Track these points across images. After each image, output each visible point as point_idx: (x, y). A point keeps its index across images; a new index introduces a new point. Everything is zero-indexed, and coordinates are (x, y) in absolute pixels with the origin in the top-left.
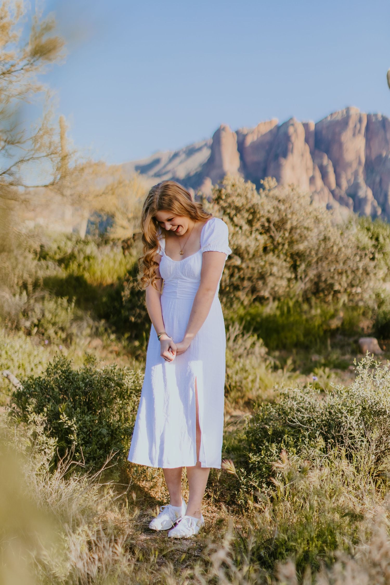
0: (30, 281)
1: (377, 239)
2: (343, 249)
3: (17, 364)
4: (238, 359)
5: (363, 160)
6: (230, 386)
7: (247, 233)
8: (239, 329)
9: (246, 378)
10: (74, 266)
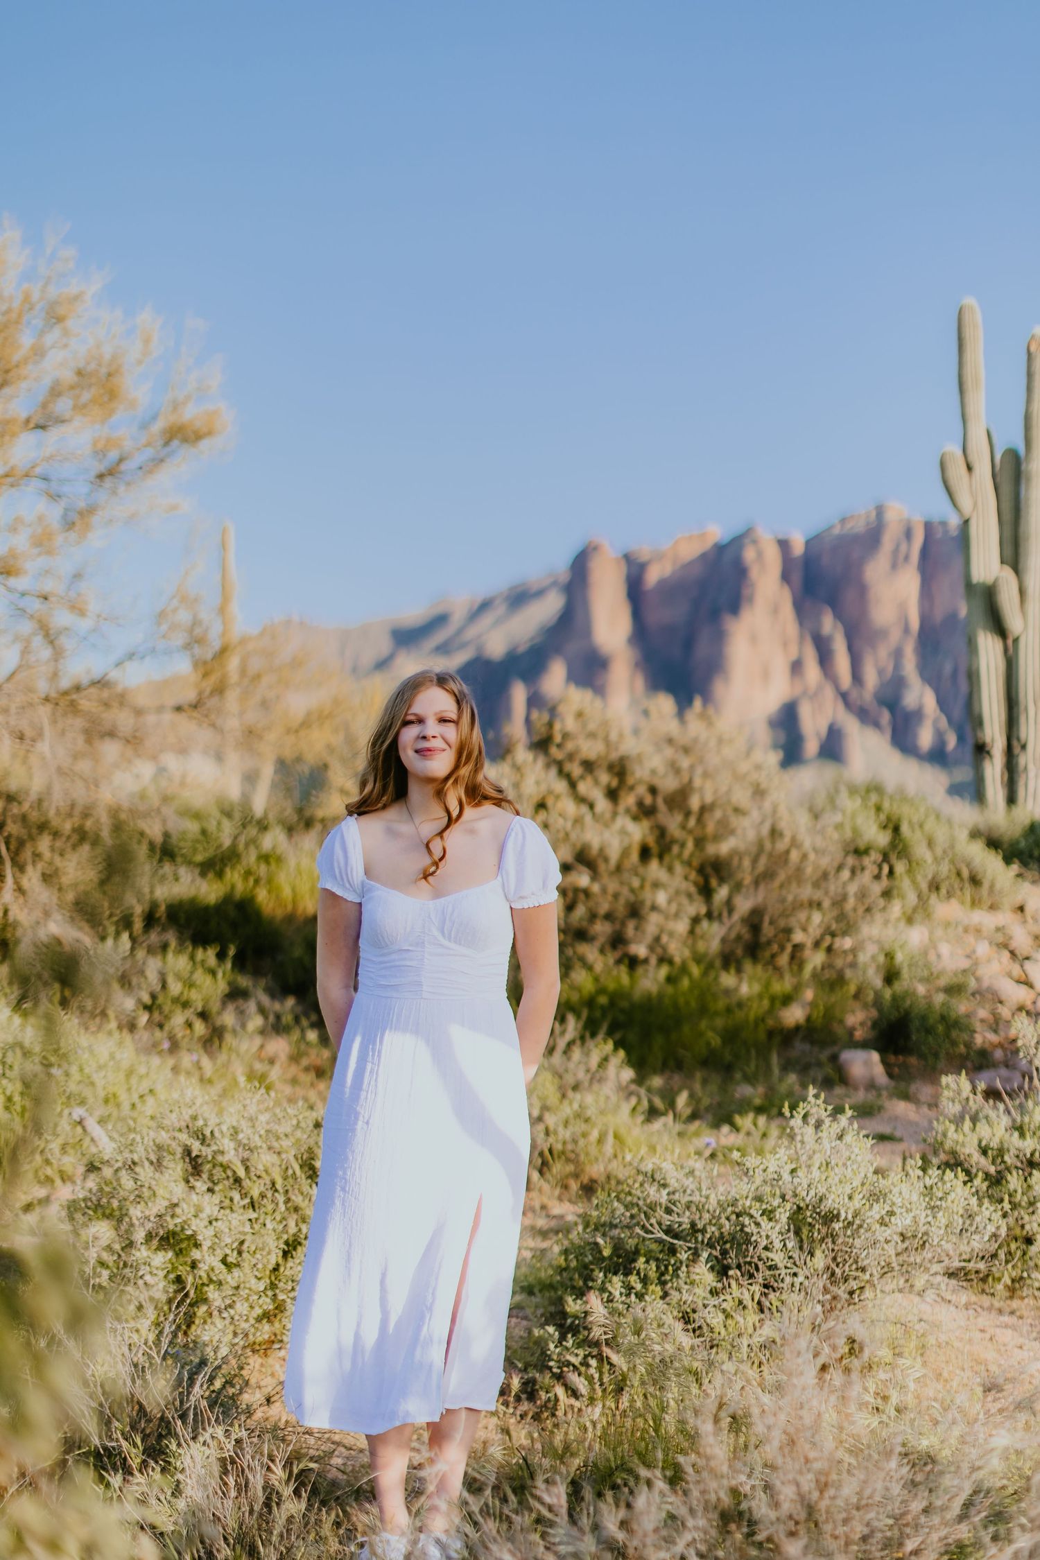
0: (138, 910)
1: (896, 829)
2: (812, 856)
3: (102, 1094)
4: (570, 1094)
5: (915, 624)
6: (550, 1151)
7: (608, 815)
8: (576, 1029)
9: (585, 1135)
10: (234, 877)
